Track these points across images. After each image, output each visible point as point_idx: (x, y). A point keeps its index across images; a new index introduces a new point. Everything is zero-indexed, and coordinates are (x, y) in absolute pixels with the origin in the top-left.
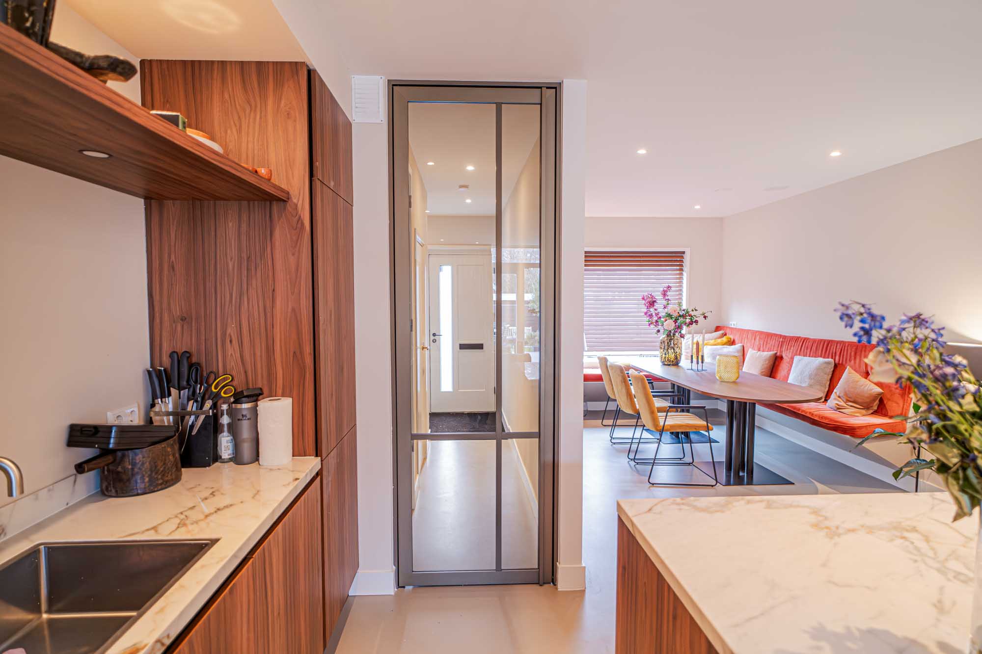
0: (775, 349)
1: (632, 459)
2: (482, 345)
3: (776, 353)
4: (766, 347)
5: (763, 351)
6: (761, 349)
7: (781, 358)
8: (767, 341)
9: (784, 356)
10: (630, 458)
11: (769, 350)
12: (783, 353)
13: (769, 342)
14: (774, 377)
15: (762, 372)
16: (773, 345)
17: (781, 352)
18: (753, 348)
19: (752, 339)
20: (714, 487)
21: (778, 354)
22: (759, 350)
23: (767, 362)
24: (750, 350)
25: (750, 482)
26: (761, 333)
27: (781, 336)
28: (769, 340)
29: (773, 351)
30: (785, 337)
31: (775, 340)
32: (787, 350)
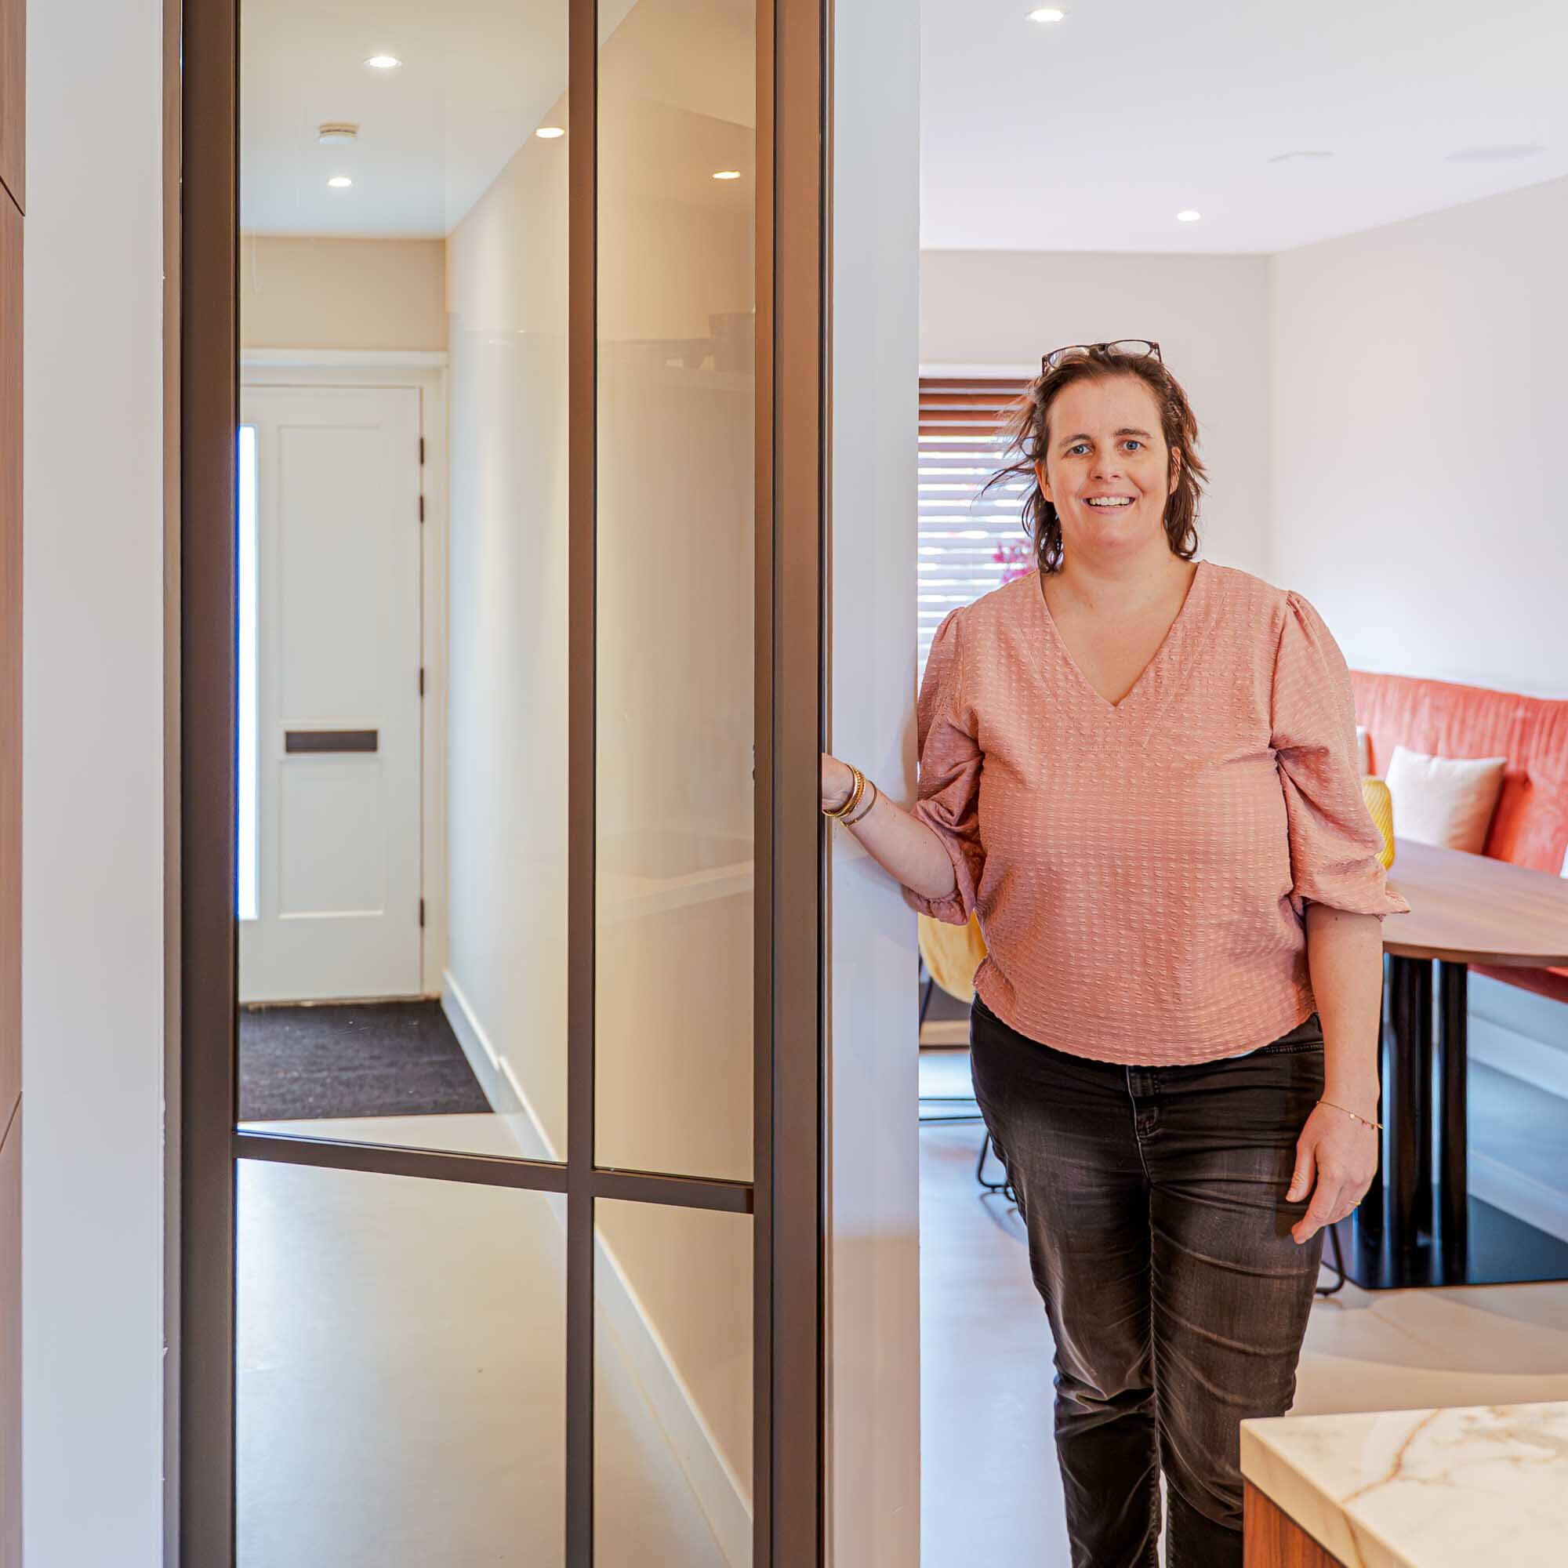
0: (1499, 747)
1: (993, 1187)
2: (373, 735)
3: (1503, 767)
4: (1461, 741)
5: (1451, 756)
6: (1442, 746)
7: (1525, 782)
8: (1463, 722)
9: (1534, 775)
10: (986, 1179)
11: (1475, 753)
12: (1531, 763)
13: (1470, 721)
14: (1497, 856)
15: (1455, 838)
16: (1489, 733)
17: (1523, 760)
18: (1410, 745)
19: (1400, 711)
20: (1332, 1296)
21: (1512, 768)
22: (1433, 753)
23: (1472, 798)
24: (1400, 752)
25: (1456, 1275)
26: (1437, 687)
27: (1517, 700)
28: (1471, 714)
29: (1490, 755)
30: (1534, 704)
31: (1497, 715)
32: (1547, 752)
